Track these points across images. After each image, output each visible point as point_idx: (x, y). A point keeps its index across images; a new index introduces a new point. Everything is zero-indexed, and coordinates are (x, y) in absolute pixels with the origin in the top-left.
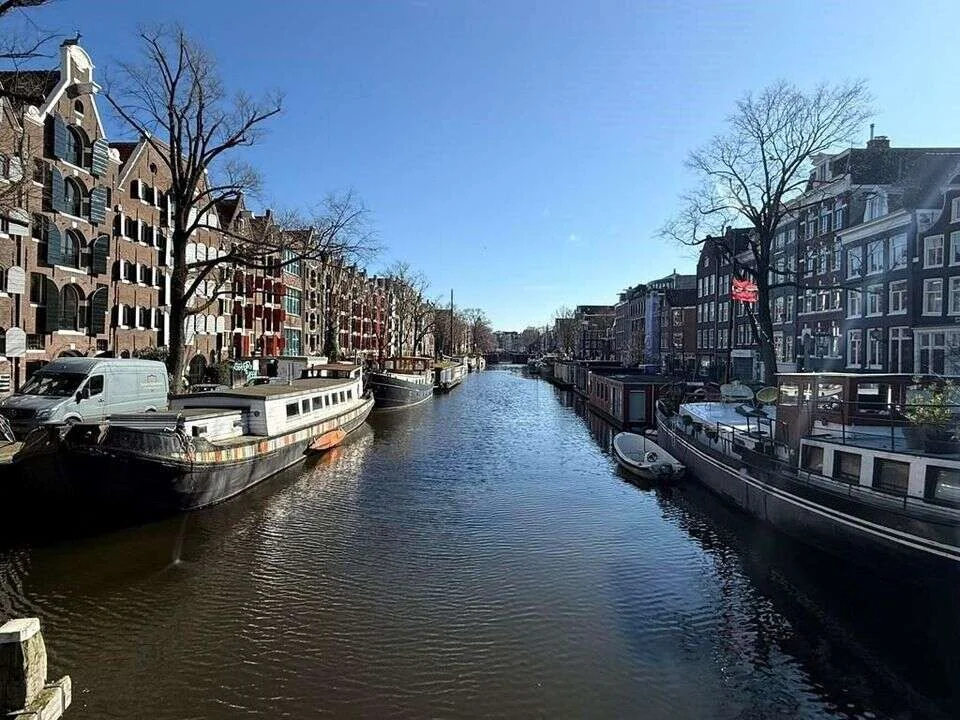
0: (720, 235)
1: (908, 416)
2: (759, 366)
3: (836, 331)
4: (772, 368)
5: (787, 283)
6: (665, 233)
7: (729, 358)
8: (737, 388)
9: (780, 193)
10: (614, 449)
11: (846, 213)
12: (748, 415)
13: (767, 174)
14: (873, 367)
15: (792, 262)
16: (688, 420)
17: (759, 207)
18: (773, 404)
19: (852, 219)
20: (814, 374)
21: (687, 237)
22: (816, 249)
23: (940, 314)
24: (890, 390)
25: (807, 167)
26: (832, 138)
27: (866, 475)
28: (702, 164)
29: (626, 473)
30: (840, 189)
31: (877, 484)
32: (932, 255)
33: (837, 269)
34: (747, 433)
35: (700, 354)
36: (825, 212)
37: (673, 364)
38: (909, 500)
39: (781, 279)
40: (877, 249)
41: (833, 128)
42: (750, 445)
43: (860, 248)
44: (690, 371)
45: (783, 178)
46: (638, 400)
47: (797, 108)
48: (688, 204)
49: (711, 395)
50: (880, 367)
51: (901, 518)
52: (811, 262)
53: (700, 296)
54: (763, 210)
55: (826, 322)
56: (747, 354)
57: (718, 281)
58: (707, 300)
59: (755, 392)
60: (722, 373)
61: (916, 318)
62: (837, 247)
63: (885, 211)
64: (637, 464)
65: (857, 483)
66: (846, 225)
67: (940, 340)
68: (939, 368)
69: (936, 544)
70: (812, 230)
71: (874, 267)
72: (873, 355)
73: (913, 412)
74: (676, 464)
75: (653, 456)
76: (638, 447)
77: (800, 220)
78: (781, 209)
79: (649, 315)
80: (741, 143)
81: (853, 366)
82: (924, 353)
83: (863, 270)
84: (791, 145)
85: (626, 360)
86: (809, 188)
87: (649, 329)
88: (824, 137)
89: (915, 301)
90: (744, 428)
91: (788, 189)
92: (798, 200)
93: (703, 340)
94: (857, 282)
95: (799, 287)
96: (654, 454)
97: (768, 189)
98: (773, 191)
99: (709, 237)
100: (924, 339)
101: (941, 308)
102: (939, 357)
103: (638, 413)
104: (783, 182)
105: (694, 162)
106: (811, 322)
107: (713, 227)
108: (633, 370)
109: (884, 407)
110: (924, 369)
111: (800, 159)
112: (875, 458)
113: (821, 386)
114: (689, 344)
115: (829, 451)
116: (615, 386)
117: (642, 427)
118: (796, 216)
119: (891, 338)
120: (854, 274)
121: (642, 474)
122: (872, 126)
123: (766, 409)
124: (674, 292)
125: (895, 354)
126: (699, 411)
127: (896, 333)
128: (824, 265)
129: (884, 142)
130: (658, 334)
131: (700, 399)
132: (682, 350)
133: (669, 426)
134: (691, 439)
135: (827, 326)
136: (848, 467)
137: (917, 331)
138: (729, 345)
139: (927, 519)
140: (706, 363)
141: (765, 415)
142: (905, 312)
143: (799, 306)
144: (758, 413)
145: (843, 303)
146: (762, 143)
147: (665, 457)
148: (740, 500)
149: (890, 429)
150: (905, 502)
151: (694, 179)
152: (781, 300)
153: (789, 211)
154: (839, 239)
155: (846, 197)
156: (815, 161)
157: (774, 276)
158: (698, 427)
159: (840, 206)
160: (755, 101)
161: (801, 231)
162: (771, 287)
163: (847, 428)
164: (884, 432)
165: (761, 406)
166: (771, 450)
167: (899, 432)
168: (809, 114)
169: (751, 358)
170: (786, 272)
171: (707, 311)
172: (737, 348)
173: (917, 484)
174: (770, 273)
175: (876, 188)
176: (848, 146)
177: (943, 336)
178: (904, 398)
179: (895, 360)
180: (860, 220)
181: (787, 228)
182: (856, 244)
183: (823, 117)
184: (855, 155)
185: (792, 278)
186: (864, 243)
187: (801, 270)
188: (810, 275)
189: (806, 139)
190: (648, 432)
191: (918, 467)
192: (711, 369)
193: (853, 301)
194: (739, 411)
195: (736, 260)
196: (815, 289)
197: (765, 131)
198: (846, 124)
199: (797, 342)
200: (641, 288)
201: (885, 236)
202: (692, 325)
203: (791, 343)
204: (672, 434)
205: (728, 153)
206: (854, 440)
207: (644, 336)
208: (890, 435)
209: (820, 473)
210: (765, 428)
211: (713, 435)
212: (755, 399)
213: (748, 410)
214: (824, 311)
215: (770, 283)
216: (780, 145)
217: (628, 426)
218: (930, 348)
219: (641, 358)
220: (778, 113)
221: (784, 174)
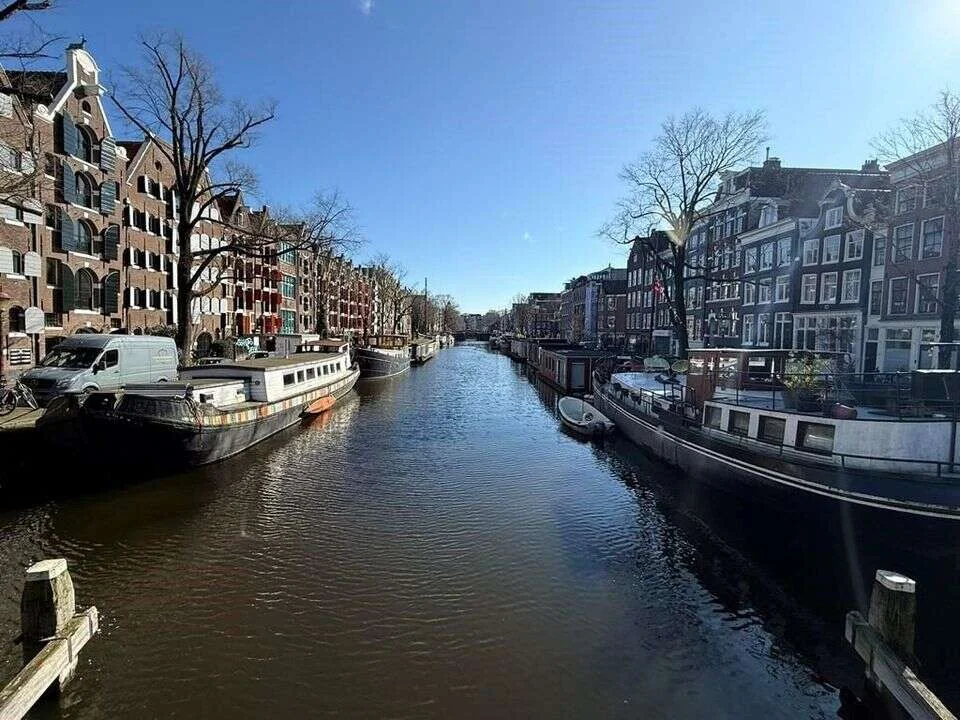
0: (646, 236)
1: (786, 382)
2: (674, 343)
3: (734, 316)
4: (684, 344)
5: (698, 277)
6: (602, 233)
7: (651, 337)
8: (658, 361)
9: (694, 202)
10: (559, 412)
11: (746, 219)
12: (665, 383)
13: (684, 186)
14: (762, 344)
15: (703, 259)
16: (617, 387)
17: (678, 212)
18: (685, 373)
19: (750, 225)
20: (716, 349)
21: (620, 237)
22: (722, 248)
23: (813, 302)
24: (773, 363)
25: (716, 181)
26: (736, 158)
27: (753, 429)
28: (633, 177)
29: (568, 430)
30: (741, 200)
31: (761, 436)
32: (810, 255)
33: (737, 265)
34: (663, 397)
35: (629, 334)
36: (729, 219)
37: (607, 341)
38: (784, 448)
39: (693, 273)
40: (768, 250)
41: (737, 149)
42: (666, 407)
43: (755, 249)
44: (621, 346)
45: (697, 190)
46: (579, 370)
47: (710, 131)
48: (622, 210)
49: (637, 366)
50: (767, 344)
51: (778, 463)
52: (717, 260)
53: (630, 285)
54: (681, 217)
55: (727, 308)
56: (666, 333)
57: (643, 274)
58: (635, 289)
59: (671, 364)
60: (645, 349)
61: (795, 306)
62: (738, 247)
63: (776, 218)
64: (576, 422)
65: (746, 435)
66: (745, 230)
67: (813, 322)
68: (811, 346)
69: (803, 482)
70: (718, 233)
71: (765, 265)
72: (762, 335)
73: (790, 379)
74: (608, 423)
75: (590, 416)
76: (578, 409)
77: (710, 225)
78: (695, 215)
79: (588, 302)
80: (664, 160)
81: (747, 344)
82: (800, 333)
83: (757, 267)
84: (704, 163)
85: (570, 338)
86: (717, 199)
87: (588, 312)
88: (730, 157)
89: (795, 291)
90: (662, 393)
91: (701, 199)
92: (708, 209)
93: (631, 322)
94: (751, 276)
95: (708, 280)
96: (591, 414)
97: (686, 198)
98: (689, 201)
99: (637, 237)
100: (801, 322)
101: (814, 298)
102: (812, 336)
103: (579, 381)
104: (697, 193)
105: (627, 175)
106: (716, 307)
107: (641, 229)
108: (574, 346)
109: (768, 376)
110: (800, 346)
111: (711, 174)
112: (761, 416)
113: (722, 359)
114: (620, 325)
115: (726, 410)
116: (560, 359)
117: (581, 392)
118: (707, 222)
119: (776, 321)
120: (749, 270)
121: (580, 430)
122: (768, 149)
123: (678, 377)
124: (610, 283)
125: (779, 334)
126: (626, 379)
127: (780, 318)
128: (727, 262)
129: (775, 162)
130: (595, 318)
131: (628, 370)
132: (615, 330)
133: (603, 391)
134: (619, 402)
135: (728, 312)
136: (740, 424)
137: (795, 316)
138: (652, 326)
139: (798, 462)
140: (633, 341)
141: (678, 383)
142: (787, 301)
143: (707, 295)
144: (673, 381)
145: (741, 293)
146: (682, 160)
147: (599, 417)
148: (657, 451)
149: (771, 393)
150: (782, 450)
151: (626, 189)
152: (693, 290)
153: (701, 217)
154: (739, 241)
155: (746, 207)
156: (723, 175)
157: (688, 271)
158: (626, 392)
159: (741, 214)
160: (677, 125)
161: (710, 233)
162: (686, 279)
163: (740, 393)
164: (768, 395)
165: (675, 376)
166: (682, 410)
167: (779, 396)
168: (719, 137)
169: (668, 338)
170: (698, 267)
171: (634, 299)
172: (658, 329)
173: (790, 436)
174: (685, 268)
175: (769, 200)
176: (749, 165)
177: (815, 320)
178: (784, 369)
179: (779, 339)
180: (756, 226)
181: (699, 231)
182: (751, 246)
183: (729, 140)
184: (753, 173)
185: (702, 272)
186: (758, 245)
187: (709, 267)
188: (716, 270)
189: (716, 158)
190: (586, 396)
191: (792, 422)
192: (636, 346)
193: (748, 292)
194: (658, 379)
195: (658, 257)
196: (720, 281)
197: (684, 150)
198: (748, 146)
199: (705, 323)
200: (583, 279)
201: (774, 239)
202: (623, 310)
203: (699, 325)
204: (605, 397)
205: (654, 166)
206: (745, 402)
207: (584, 320)
208: (771, 397)
209: (718, 428)
210: (677, 393)
211: (637, 399)
212: (670, 370)
213: (665, 378)
214: (726, 299)
215: (685, 276)
216: (695, 162)
217: (570, 392)
218: (805, 329)
219: (581, 336)
220: (694, 136)
221: (698, 186)
